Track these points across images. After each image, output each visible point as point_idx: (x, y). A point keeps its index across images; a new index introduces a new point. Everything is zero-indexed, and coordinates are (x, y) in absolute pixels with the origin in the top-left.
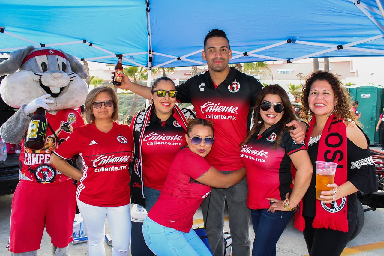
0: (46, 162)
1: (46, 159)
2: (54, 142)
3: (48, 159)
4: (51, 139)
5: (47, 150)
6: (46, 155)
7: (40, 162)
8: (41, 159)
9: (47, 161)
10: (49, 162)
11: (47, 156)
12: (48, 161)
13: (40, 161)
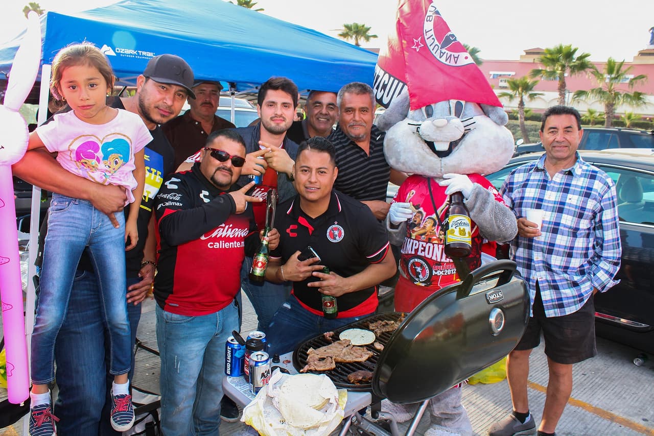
0: (419, 253)
1: (421, 248)
2: (434, 225)
3: (423, 249)
4: (430, 220)
5: (423, 236)
6: (421, 243)
7: (413, 252)
8: (414, 247)
9: (421, 252)
10: (423, 254)
11: (422, 245)
12: (423, 252)
13: (413, 250)
